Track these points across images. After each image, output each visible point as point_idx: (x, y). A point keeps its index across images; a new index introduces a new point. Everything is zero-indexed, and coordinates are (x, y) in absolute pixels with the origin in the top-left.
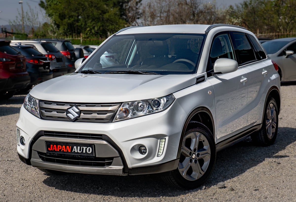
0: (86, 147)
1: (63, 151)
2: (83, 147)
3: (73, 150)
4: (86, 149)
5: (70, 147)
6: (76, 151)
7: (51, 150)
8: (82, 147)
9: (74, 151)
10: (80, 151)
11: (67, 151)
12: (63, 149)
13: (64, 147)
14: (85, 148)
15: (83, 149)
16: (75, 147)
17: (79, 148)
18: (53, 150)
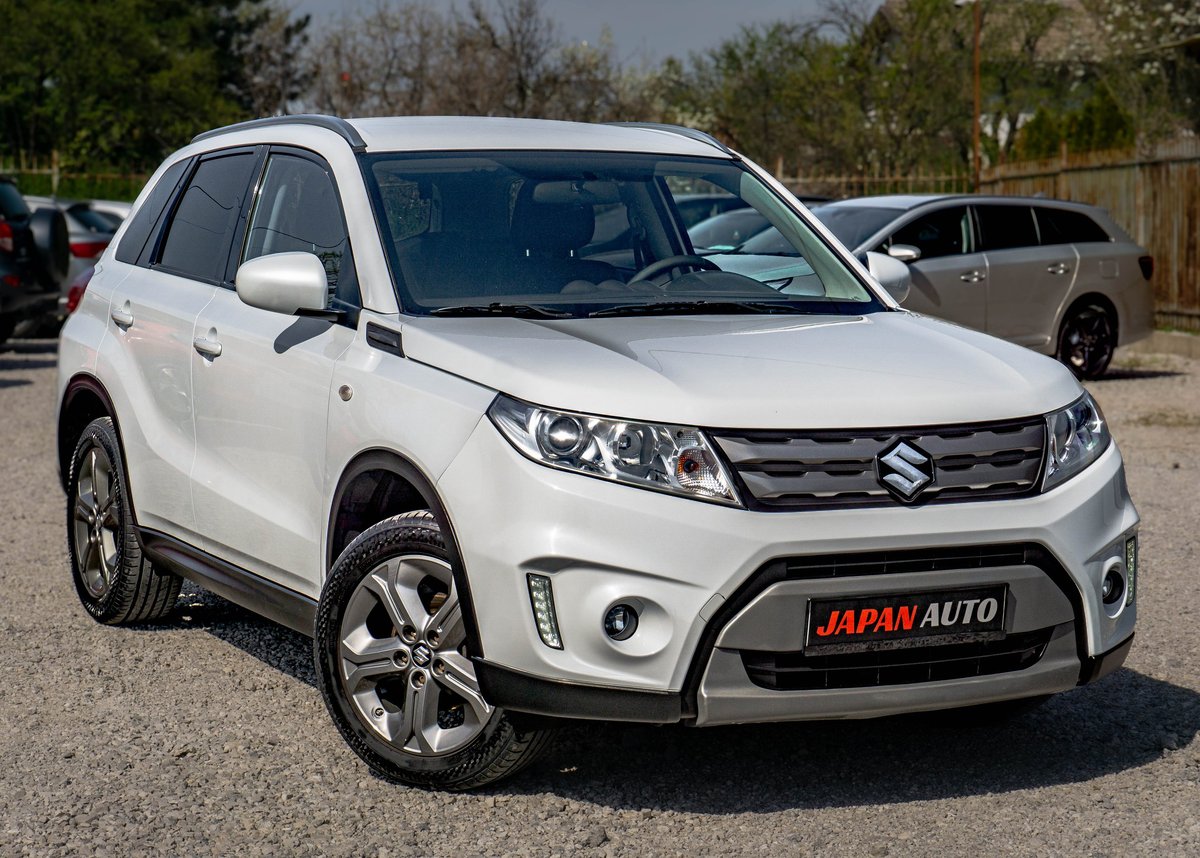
0: (978, 601)
1: (882, 628)
2: (965, 602)
3: (926, 619)
4: (976, 606)
5: (915, 607)
6: (935, 623)
7: (828, 633)
8: (960, 603)
9: (928, 624)
10: (951, 618)
11: (896, 629)
12: (883, 621)
13: (888, 611)
14: (970, 604)
15: (964, 607)
16: (934, 607)
17: (948, 606)
18: (837, 633)
